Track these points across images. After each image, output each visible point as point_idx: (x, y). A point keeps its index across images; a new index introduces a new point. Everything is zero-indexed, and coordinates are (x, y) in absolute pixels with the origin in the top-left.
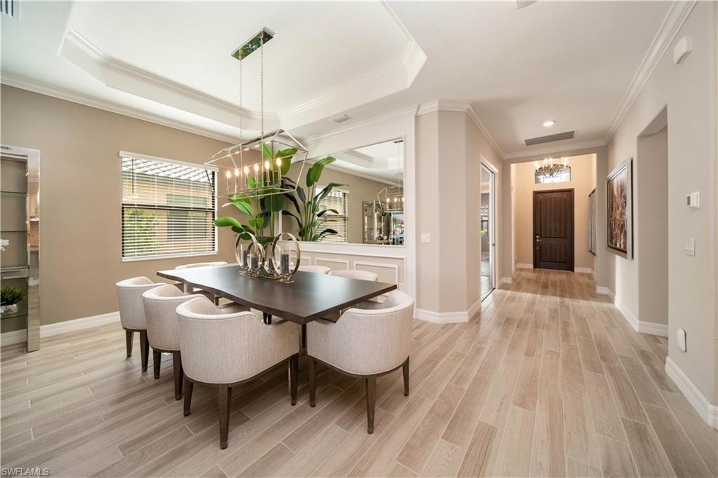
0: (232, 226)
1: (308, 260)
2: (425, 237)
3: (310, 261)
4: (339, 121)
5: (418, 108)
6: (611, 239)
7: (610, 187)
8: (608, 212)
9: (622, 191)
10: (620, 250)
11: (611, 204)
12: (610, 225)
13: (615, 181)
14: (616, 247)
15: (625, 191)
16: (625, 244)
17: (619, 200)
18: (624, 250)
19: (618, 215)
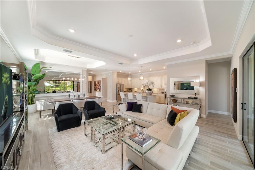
6: (95, 90)
7: (95, 82)
8: (94, 86)
9: (99, 83)
10: (98, 91)
11: (95, 85)
12: (95, 88)
13: (97, 82)
14: (97, 91)
15: (99, 84)
16: (99, 90)
17: (98, 85)
18: (99, 91)
19: (97, 86)
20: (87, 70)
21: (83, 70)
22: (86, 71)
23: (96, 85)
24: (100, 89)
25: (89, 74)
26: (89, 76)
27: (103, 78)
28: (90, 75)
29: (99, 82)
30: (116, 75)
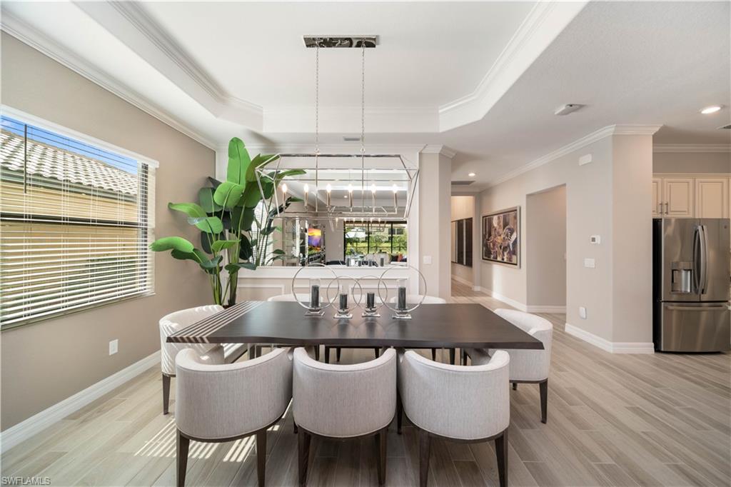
0: (172, 250)
1: (281, 288)
2: (426, 259)
3: (283, 290)
4: (347, 140)
5: (425, 147)
6: (488, 255)
7: (487, 221)
8: (484, 236)
9: (506, 224)
10: (502, 262)
11: (488, 230)
12: (485, 245)
13: (495, 218)
14: (495, 260)
15: (511, 226)
16: (510, 259)
17: (501, 231)
18: (510, 262)
19: (499, 240)
20: (441, 155)
21: (420, 154)
22: (437, 158)
23: (493, 233)
24: (514, 253)
25: (453, 183)
26: (454, 194)
27: (529, 196)
28: (460, 187)
29: (510, 218)
30: (645, 154)
